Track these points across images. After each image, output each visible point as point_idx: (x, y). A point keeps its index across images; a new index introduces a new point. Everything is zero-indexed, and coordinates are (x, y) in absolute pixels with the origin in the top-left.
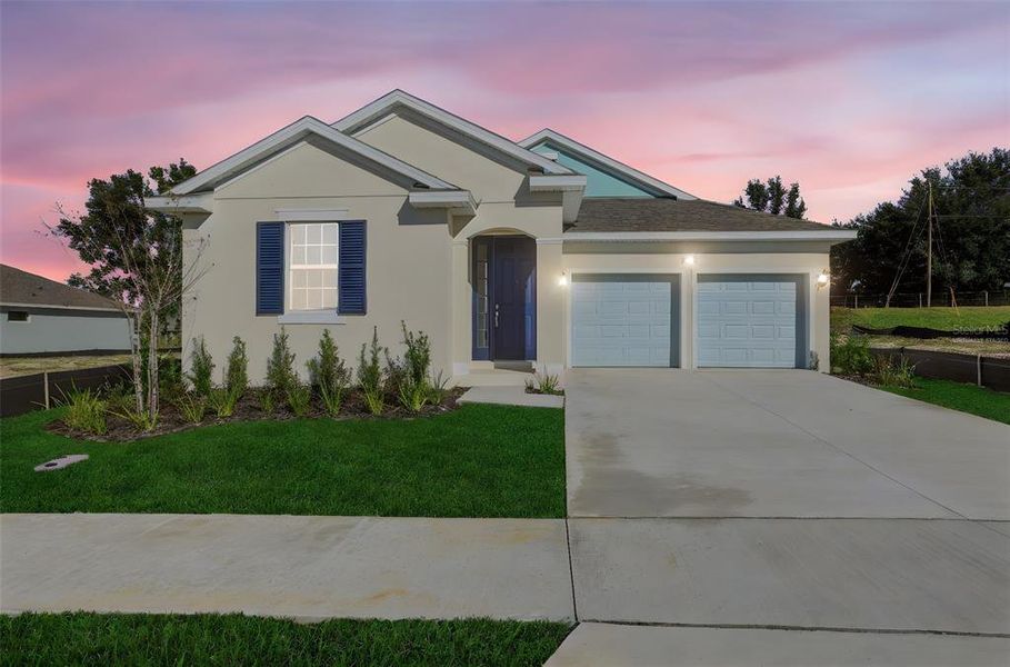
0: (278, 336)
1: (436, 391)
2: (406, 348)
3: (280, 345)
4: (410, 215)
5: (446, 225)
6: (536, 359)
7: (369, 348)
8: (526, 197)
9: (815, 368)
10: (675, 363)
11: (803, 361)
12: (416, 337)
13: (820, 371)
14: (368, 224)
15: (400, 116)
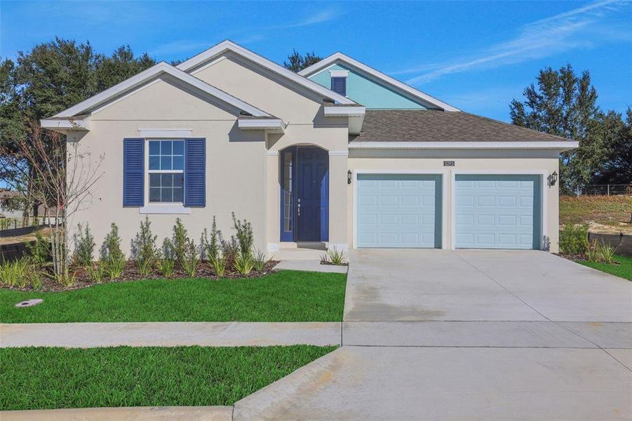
0: (143, 222)
1: (259, 263)
2: (235, 232)
3: (145, 228)
4: (237, 134)
5: (264, 142)
6: (328, 241)
7: (210, 231)
8: (321, 121)
9: (547, 249)
10: (438, 245)
11: (538, 244)
12: (242, 223)
13: (551, 251)
14: (207, 140)
15: (228, 58)
